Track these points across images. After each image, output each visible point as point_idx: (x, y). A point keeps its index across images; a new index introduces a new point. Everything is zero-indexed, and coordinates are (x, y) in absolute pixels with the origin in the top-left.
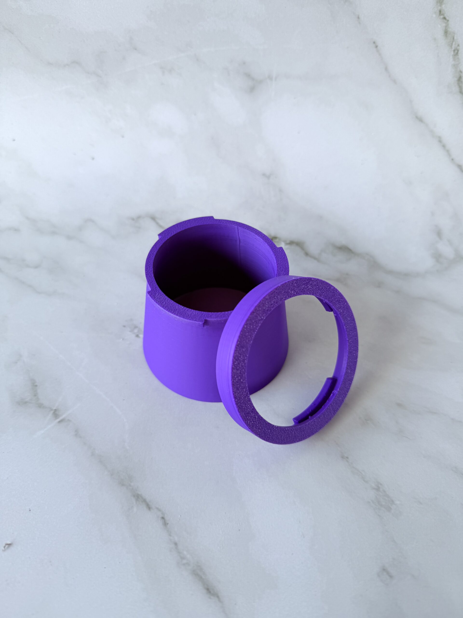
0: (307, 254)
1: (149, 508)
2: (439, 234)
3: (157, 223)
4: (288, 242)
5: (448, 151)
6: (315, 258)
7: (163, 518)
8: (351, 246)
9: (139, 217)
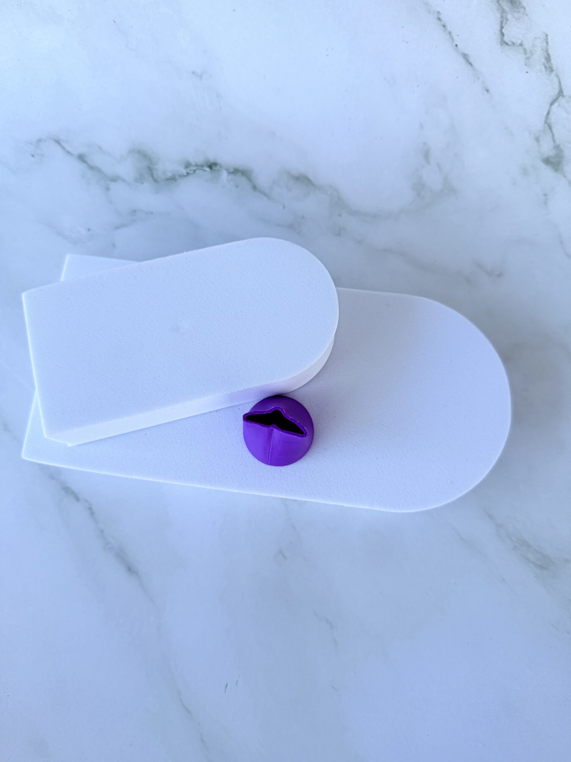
0: (255, 188)
1: (77, 499)
2: (427, 155)
3: (63, 148)
4: (232, 170)
5: (450, 33)
6: (265, 194)
7: (90, 508)
8: (311, 177)
9: (39, 140)
